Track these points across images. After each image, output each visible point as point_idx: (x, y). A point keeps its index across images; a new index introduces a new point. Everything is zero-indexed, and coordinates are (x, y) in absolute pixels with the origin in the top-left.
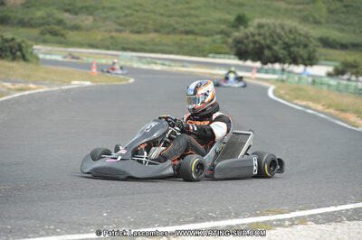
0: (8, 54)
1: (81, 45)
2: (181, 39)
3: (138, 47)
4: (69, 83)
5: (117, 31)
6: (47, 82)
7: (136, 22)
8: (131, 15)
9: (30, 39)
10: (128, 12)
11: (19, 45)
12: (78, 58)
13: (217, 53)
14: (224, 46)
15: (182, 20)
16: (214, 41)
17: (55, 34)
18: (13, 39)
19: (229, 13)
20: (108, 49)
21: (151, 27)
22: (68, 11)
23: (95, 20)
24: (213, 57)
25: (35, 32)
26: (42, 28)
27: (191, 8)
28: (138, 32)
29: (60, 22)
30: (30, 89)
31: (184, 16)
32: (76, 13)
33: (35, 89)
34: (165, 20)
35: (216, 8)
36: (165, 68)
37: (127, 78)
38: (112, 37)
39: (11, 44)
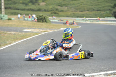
0: (41, 20)
1: (64, 16)
2: (96, 13)
3: (82, 16)
4: (60, 29)
5: (75, 11)
6: (53, 29)
7: (81, 8)
8: (80, 6)
9: (47, 15)
10: (78, 5)
11: (44, 17)
12: (63, 21)
13: (108, 16)
14: (110, 14)
15: (96, 6)
16: (107, 13)
17: (55, 13)
18: (42, 16)
19: (111, 3)
20: (72, 17)
21: (86, 9)
22: (59, 6)
23: (68, 8)
24: (107, 18)
25: (49, 13)
26: (52, 12)
27: (99, 2)
28: (82, 11)
29: (57, 9)
30: (47, 31)
31: (96, 5)
32: (62, 6)
33: (49, 31)
34: (90, 7)
35: (107, 2)
36: (91, 22)
37: (78, 26)
38: (73, 13)
39: (42, 17)
